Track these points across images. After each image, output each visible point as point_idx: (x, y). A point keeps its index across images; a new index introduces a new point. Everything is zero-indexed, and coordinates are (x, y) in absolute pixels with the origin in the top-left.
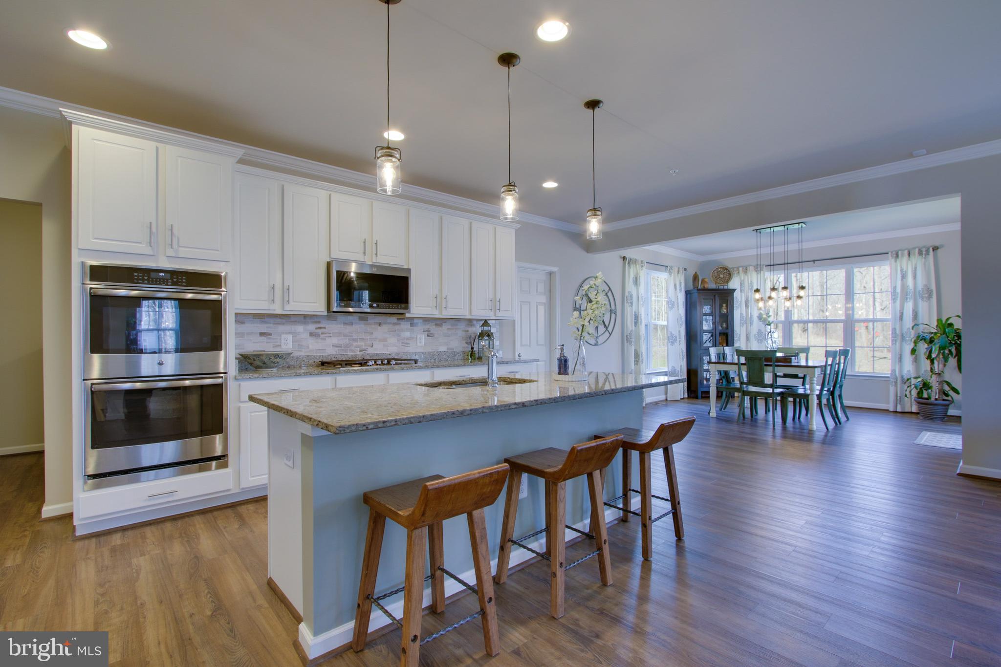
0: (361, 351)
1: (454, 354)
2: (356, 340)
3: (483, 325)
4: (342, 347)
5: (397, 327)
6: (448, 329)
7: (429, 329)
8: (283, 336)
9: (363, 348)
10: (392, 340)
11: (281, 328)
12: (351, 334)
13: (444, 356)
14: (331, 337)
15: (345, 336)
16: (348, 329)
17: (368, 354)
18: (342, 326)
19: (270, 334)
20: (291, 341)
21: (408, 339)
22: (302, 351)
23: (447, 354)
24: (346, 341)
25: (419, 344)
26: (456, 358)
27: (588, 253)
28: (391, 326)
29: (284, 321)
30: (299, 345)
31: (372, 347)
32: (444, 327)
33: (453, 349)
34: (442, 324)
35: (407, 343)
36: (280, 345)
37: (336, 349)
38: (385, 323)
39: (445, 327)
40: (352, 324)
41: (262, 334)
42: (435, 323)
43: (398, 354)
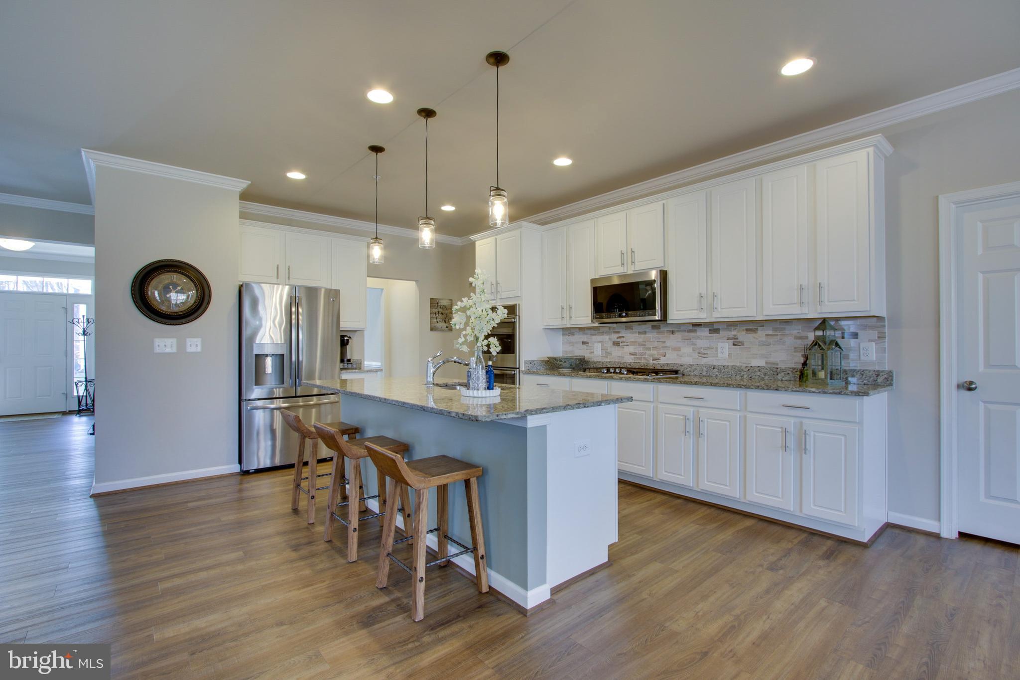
0: (653, 360)
1: (776, 371)
2: (649, 349)
4: (637, 355)
5: (693, 335)
6: (767, 335)
7: (735, 336)
8: (596, 344)
9: (656, 357)
10: (687, 350)
11: (594, 338)
12: (645, 343)
13: (759, 373)
14: (628, 345)
15: (640, 344)
16: (641, 338)
17: (659, 364)
19: (588, 343)
20: (600, 349)
21: (705, 348)
22: (607, 357)
23: (763, 371)
24: (641, 349)
25: (720, 355)
26: (779, 377)
28: (686, 334)
29: (596, 332)
30: (605, 352)
31: (665, 356)
32: (758, 332)
33: (778, 364)
34: (757, 329)
35: (705, 354)
36: (594, 352)
37: (633, 357)
38: (678, 331)
39: (761, 333)
40: (645, 333)
41: (584, 343)
42: (745, 328)
43: (691, 366)
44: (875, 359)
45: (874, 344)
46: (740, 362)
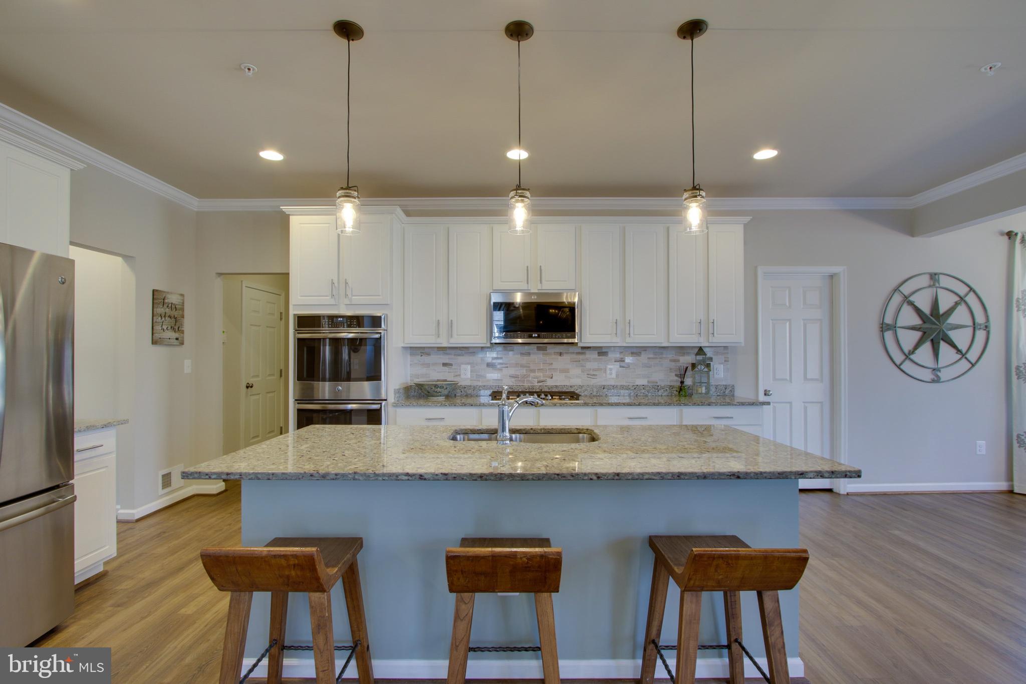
0: (539, 382)
1: (657, 388)
2: (533, 371)
3: (697, 354)
4: (519, 378)
5: (581, 357)
6: (649, 358)
7: (622, 358)
8: (463, 366)
9: (542, 379)
10: (575, 371)
11: (461, 359)
12: (528, 365)
13: (643, 391)
14: (507, 367)
15: (522, 366)
16: (525, 360)
17: (546, 386)
18: (519, 356)
19: (451, 365)
20: (469, 371)
21: (594, 370)
22: (479, 381)
23: (647, 389)
24: (524, 371)
25: (609, 376)
26: (660, 393)
27: (912, 235)
28: (575, 356)
29: (463, 352)
30: (476, 375)
31: (552, 378)
32: (642, 355)
33: (657, 383)
34: (640, 353)
35: (594, 375)
36: (460, 375)
37: (513, 380)
38: (567, 353)
39: (644, 357)
40: (529, 354)
41: (445, 365)
42: (630, 352)
43: (581, 387)
44: (722, 376)
45: (722, 365)
46: (626, 382)
